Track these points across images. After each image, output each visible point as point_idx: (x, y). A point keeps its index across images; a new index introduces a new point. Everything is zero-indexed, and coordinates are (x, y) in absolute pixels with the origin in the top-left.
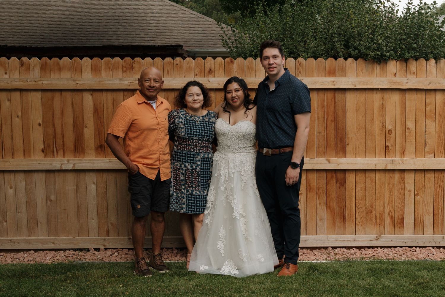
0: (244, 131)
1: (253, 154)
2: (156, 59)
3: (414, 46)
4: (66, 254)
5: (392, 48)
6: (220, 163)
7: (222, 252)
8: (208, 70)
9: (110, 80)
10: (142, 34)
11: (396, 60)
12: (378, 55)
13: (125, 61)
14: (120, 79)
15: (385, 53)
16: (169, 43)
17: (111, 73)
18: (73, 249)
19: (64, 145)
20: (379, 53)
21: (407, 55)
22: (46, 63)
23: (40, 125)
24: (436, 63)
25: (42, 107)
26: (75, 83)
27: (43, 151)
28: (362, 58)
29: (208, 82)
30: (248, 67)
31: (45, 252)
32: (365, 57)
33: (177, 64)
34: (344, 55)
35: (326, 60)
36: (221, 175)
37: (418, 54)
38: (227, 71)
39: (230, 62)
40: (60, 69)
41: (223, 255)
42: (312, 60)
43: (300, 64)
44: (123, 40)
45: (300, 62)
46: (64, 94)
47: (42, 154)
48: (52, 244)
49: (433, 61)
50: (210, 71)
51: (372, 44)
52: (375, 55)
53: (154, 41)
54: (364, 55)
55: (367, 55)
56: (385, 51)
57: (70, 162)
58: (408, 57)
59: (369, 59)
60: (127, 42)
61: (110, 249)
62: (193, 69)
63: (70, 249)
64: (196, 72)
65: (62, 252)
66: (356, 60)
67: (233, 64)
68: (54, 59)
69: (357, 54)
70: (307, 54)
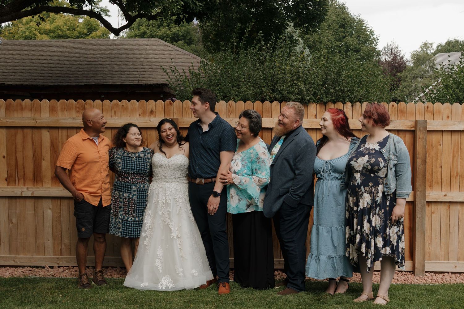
0: (180, 163)
1: (186, 184)
2: (105, 101)
3: (331, 91)
4: (24, 269)
5: (312, 93)
6: (157, 191)
7: (160, 268)
8: (150, 111)
9: (65, 119)
11: (316, 103)
13: (78, 103)
14: (74, 119)
15: (305, 97)
17: (66, 112)
18: (30, 266)
19: (24, 174)
20: (300, 97)
21: (325, 99)
22: (10, 104)
23: (4, 157)
24: (352, 106)
25: (7, 142)
26: (34, 122)
27: (6, 180)
28: (285, 101)
29: (149, 121)
30: (185, 109)
31: (6, 268)
33: (123, 106)
34: (270, 98)
35: (254, 103)
36: (158, 202)
37: (334, 98)
38: (167, 112)
39: (169, 104)
40: (22, 109)
41: (161, 271)
42: (242, 102)
43: (230, 106)
45: (230, 105)
46: (25, 130)
47: (6, 182)
48: (12, 261)
49: (349, 104)
50: (152, 112)
51: (294, 89)
54: (287, 99)
57: (29, 189)
58: (325, 101)
61: (62, 266)
62: (137, 110)
63: (27, 266)
64: (140, 112)
65: (21, 268)
66: (280, 103)
67: (172, 106)
68: (17, 101)
69: (281, 98)
70: (238, 97)
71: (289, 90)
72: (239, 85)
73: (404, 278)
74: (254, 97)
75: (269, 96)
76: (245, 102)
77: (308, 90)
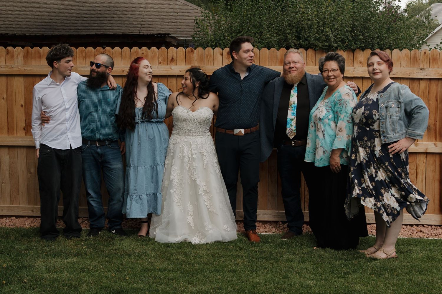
2: (125, 48)
3: (360, 37)
5: (340, 40)
7: (192, 225)
8: (171, 59)
10: (135, 23)
11: (343, 50)
12: (326, 46)
13: (97, 50)
15: (333, 44)
16: (160, 31)
17: (85, 60)
20: (327, 44)
21: (354, 46)
22: (28, 52)
23: (22, 106)
25: (25, 90)
27: (24, 129)
28: (312, 48)
29: (170, 69)
30: (207, 57)
31: (25, 219)
32: (314, 48)
33: (143, 53)
34: (295, 45)
35: (278, 50)
36: (184, 157)
37: (363, 45)
38: (188, 60)
39: (190, 51)
40: (40, 57)
41: (193, 228)
42: (265, 50)
44: (117, 29)
47: (24, 131)
50: (172, 60)
51: (321, 35)
52: (323, 46)
53: (146, 30)
54: (314, 46)
55: (316, 46)
56: (333, 42)
58: (354, 48)
59: (317, 50)
60: (120, 30)
62: (157, 58)
64: (160, 60)
66: (306, 50)
67: (193, 53)
68: (35, 48)
69: (307, 45)
70: (262, 45)
71: (316, 36)
72: (261, 32)
73: (435, 232)
74: (278, 44)
75: (294, 43)
76: (269, 50)
77: (335, 36)
